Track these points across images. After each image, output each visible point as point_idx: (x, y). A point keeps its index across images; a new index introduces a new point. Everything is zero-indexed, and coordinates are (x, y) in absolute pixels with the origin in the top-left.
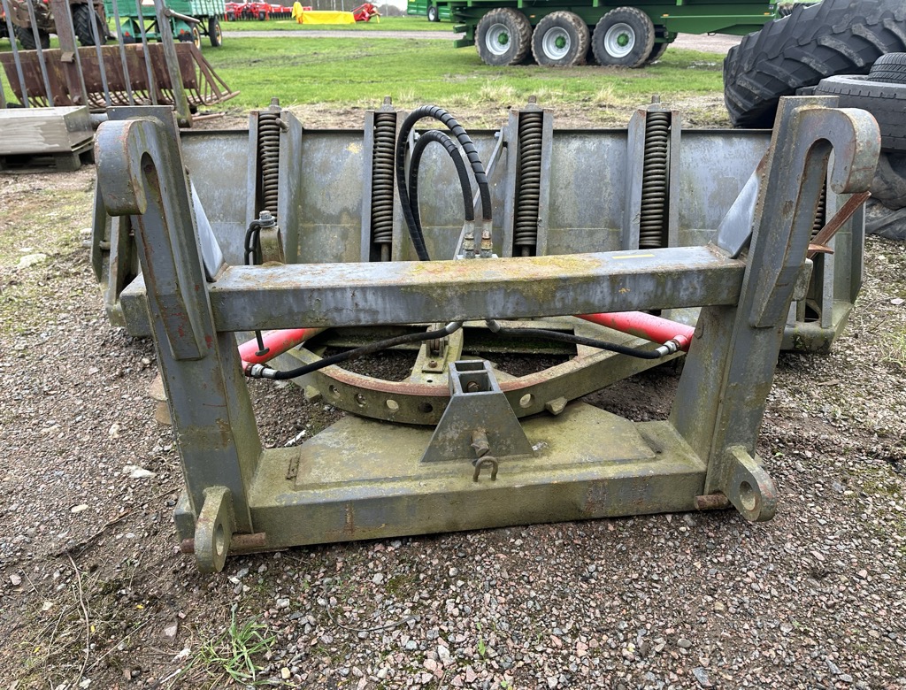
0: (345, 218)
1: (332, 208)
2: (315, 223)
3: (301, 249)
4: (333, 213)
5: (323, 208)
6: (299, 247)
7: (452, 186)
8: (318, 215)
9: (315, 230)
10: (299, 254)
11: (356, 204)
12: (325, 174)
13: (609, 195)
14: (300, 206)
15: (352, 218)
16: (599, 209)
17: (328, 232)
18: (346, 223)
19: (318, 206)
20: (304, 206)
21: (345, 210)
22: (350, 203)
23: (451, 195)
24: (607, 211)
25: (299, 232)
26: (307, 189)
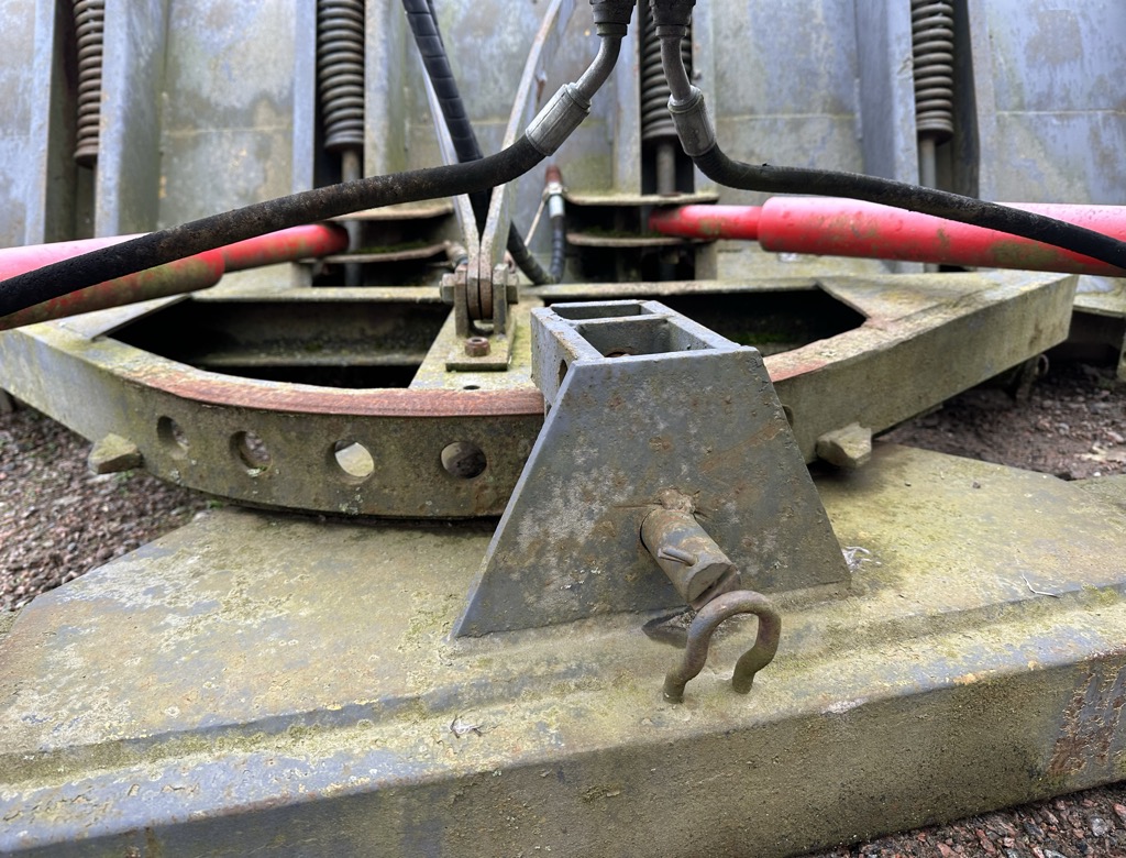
0: (263, 113)
1: (237, 95)
2: (196, 127)
3: (169, 185)
4: (238, 105)
5: (216, 97)
6: (163, 181)
7: (495, 40)
8: (204, 110)
9: (196, 142)
10: (163, 194)
11: (287, 83)
12: (220, 28)
13: (825, 48)
14: (165, 95)
15: (279, 114)
16: (809, 75)
17: (226, 145)
18: (265, 123)
19: (206, 91)
20: (174, 93)
21: (264, 97)
22: (273, 83)
23: (492, 57)
24: (823, 81)
25: (163, 149)
26: (181, 60)
